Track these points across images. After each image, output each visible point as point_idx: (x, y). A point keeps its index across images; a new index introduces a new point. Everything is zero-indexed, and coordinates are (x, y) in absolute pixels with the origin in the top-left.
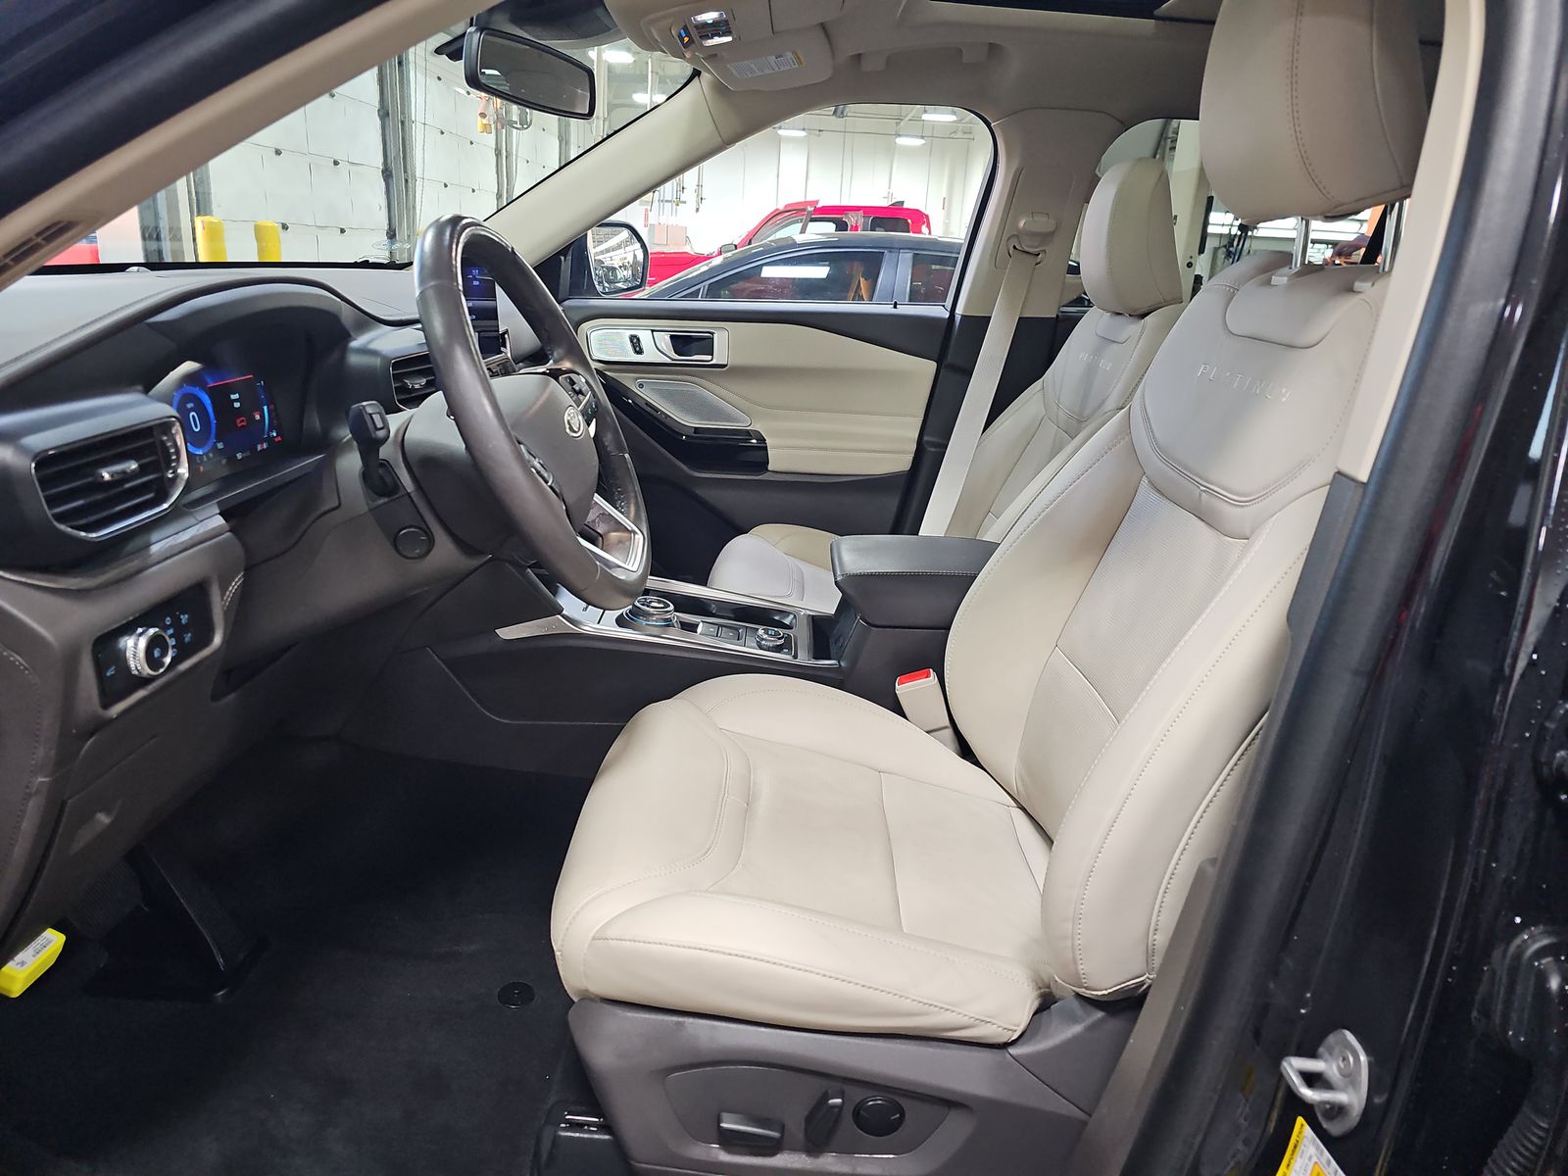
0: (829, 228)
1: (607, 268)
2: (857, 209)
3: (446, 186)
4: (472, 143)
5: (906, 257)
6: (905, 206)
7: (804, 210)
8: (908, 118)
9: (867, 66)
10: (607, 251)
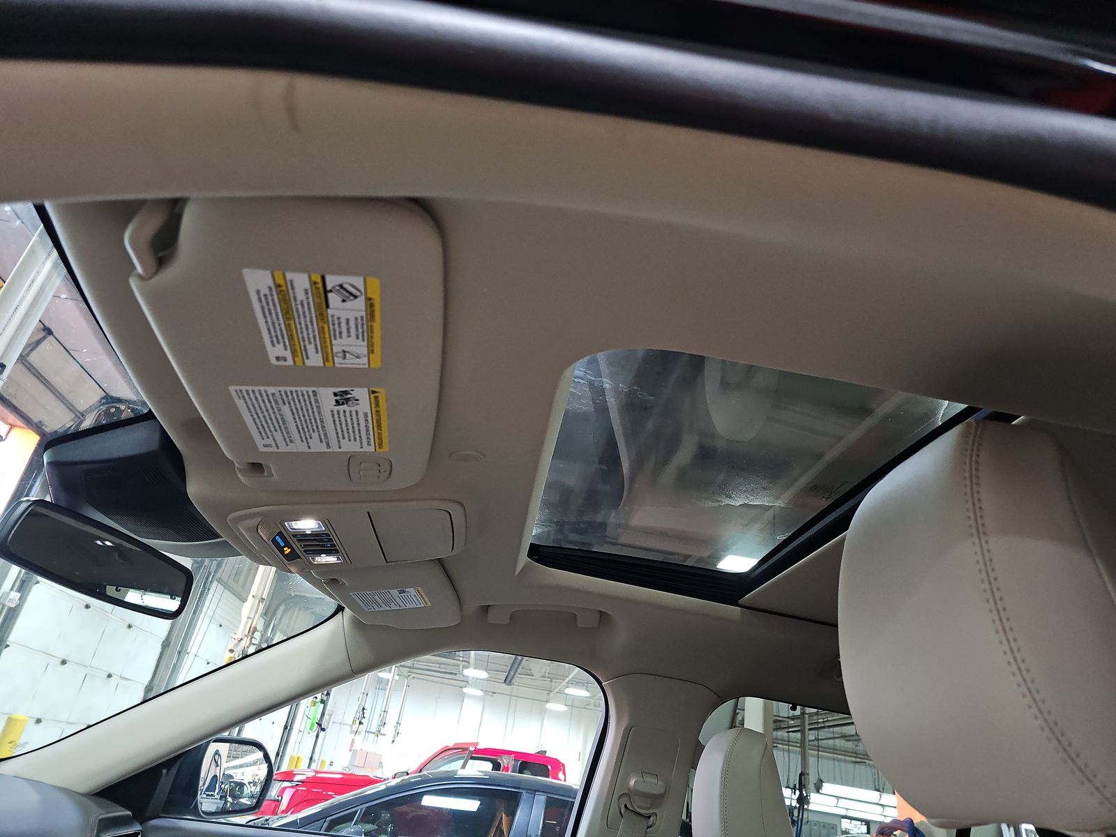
0: (488, 766)
1: (235, 783)
2: (509, 753)
5: (541, 799)
6: (547, 755)
7: (467, 749)
8: (556, 691)
9: (493, 618)
10: (241, 766)
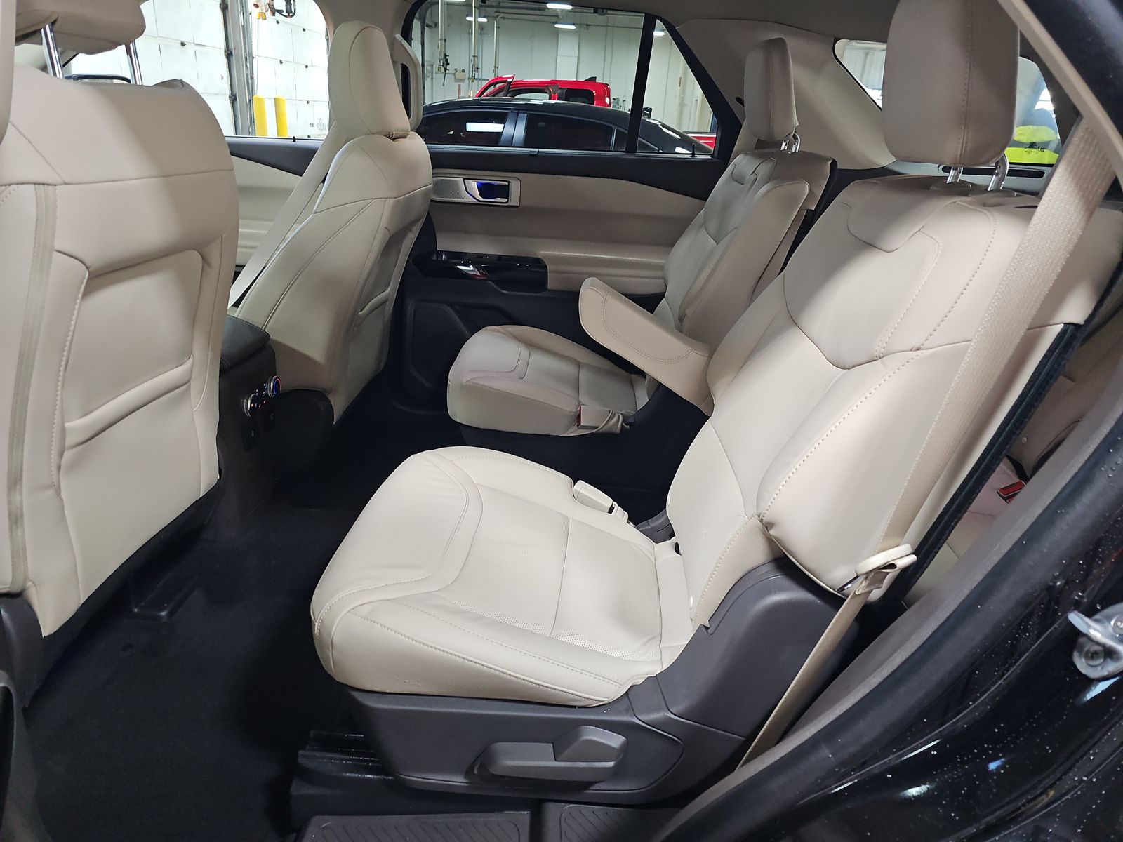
3: (281, 62)
4: (304, 30)
6: (597, 80)
